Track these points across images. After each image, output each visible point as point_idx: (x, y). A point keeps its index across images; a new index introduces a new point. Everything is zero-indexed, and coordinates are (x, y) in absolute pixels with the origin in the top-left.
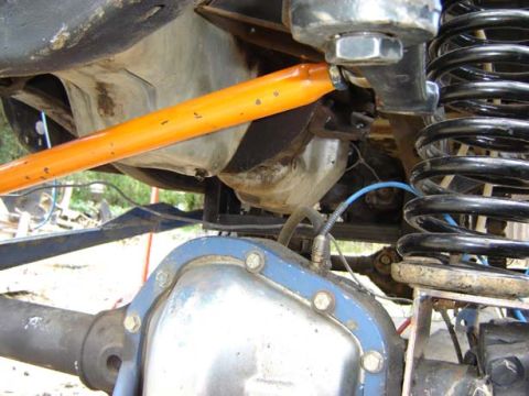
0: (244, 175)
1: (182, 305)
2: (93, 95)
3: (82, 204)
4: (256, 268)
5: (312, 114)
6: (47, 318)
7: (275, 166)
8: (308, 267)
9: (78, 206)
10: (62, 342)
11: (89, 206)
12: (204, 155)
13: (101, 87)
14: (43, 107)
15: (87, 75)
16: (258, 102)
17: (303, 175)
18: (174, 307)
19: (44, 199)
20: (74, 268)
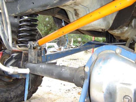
0: (116, 30)
1: (99, 64)
2: (73, 13)
3: (76, 44)
4: (119, 53)
5: (133, 11)
6: (66, 69)
7: (124, 27)
8: (134, 52)
9: (75, 44)
10: (70, 75)
11: (78, 44)
12: (103, 25)
13: (75, 10)
14: (62, 18)
15: (71, 7)
16: (116, 7)
17: (132, 29)
18: (97, 64)
19: (66, 43)
20: (75, 60)
